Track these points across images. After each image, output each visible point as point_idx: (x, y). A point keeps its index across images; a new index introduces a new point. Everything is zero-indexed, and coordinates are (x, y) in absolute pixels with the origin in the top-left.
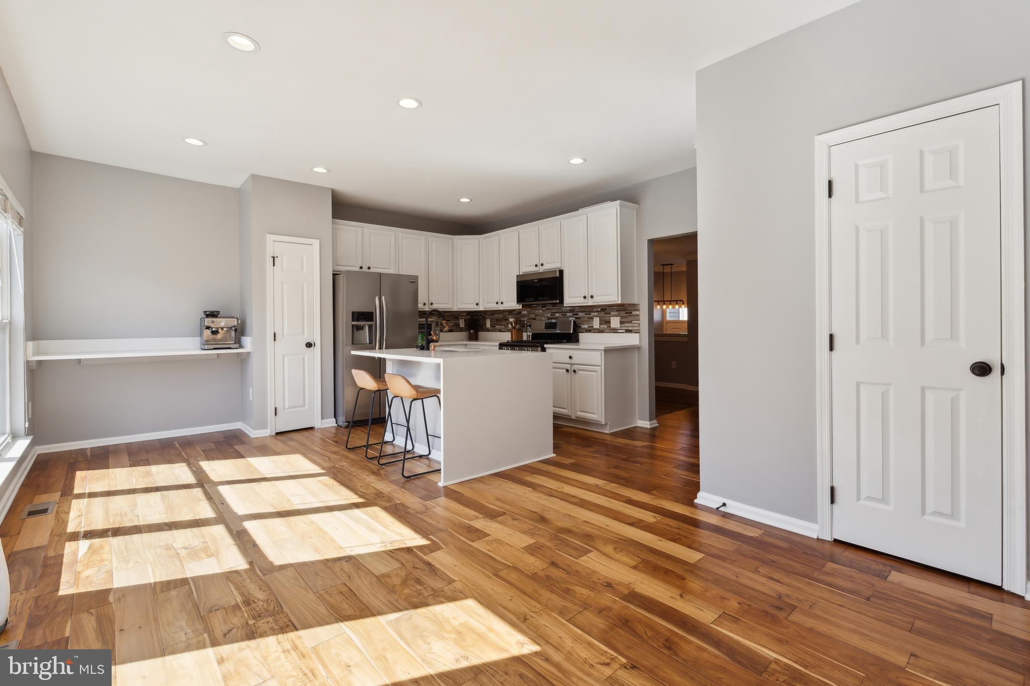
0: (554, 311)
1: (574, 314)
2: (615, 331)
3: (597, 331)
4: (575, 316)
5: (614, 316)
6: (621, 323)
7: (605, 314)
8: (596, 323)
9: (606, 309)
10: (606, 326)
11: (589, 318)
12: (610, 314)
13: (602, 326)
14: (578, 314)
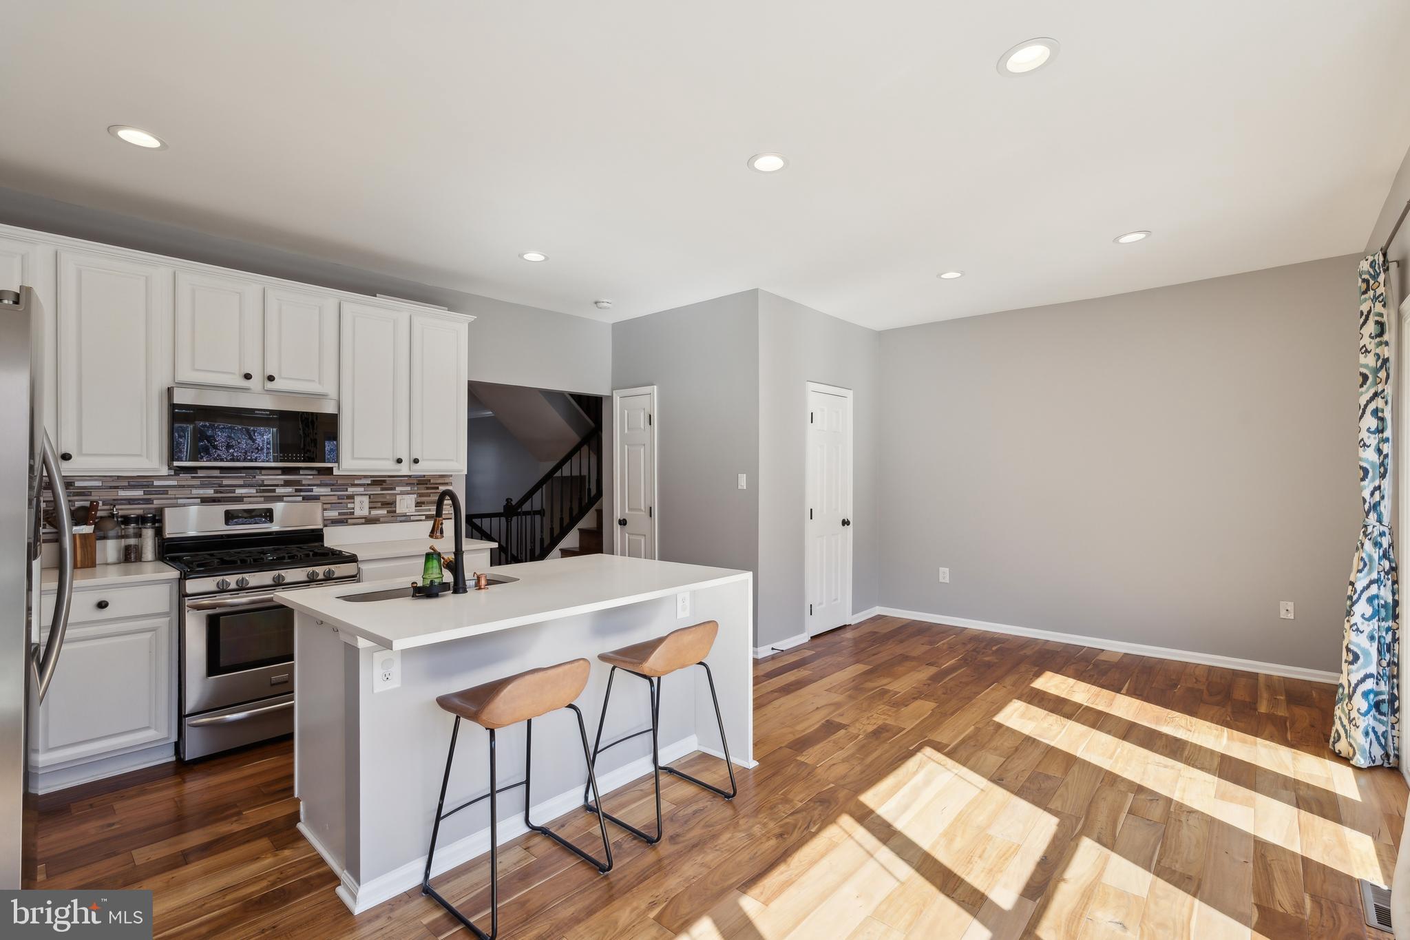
0: (226, 482)
1: (297, 491)
2: (406, 518)
3: (363, 521)
4: (302, 494)
5: (402, 493)
6: (418, 504)
7: (382, 489)
8: (361, 506)
9: (384, 481)
10: (384, 512)
11: (339, 497)
12: (394, 489)
13: (375, 512)
14: (311, 490)
